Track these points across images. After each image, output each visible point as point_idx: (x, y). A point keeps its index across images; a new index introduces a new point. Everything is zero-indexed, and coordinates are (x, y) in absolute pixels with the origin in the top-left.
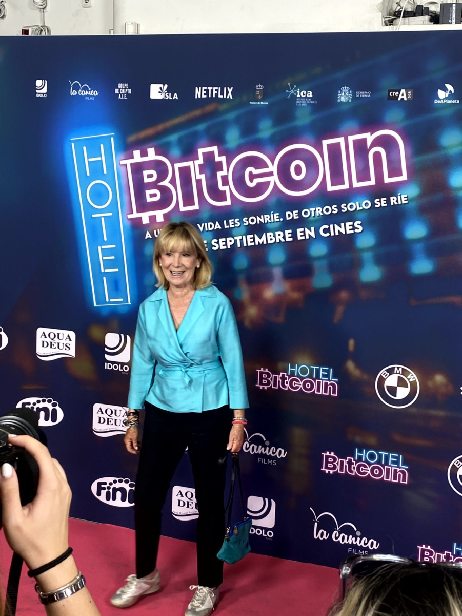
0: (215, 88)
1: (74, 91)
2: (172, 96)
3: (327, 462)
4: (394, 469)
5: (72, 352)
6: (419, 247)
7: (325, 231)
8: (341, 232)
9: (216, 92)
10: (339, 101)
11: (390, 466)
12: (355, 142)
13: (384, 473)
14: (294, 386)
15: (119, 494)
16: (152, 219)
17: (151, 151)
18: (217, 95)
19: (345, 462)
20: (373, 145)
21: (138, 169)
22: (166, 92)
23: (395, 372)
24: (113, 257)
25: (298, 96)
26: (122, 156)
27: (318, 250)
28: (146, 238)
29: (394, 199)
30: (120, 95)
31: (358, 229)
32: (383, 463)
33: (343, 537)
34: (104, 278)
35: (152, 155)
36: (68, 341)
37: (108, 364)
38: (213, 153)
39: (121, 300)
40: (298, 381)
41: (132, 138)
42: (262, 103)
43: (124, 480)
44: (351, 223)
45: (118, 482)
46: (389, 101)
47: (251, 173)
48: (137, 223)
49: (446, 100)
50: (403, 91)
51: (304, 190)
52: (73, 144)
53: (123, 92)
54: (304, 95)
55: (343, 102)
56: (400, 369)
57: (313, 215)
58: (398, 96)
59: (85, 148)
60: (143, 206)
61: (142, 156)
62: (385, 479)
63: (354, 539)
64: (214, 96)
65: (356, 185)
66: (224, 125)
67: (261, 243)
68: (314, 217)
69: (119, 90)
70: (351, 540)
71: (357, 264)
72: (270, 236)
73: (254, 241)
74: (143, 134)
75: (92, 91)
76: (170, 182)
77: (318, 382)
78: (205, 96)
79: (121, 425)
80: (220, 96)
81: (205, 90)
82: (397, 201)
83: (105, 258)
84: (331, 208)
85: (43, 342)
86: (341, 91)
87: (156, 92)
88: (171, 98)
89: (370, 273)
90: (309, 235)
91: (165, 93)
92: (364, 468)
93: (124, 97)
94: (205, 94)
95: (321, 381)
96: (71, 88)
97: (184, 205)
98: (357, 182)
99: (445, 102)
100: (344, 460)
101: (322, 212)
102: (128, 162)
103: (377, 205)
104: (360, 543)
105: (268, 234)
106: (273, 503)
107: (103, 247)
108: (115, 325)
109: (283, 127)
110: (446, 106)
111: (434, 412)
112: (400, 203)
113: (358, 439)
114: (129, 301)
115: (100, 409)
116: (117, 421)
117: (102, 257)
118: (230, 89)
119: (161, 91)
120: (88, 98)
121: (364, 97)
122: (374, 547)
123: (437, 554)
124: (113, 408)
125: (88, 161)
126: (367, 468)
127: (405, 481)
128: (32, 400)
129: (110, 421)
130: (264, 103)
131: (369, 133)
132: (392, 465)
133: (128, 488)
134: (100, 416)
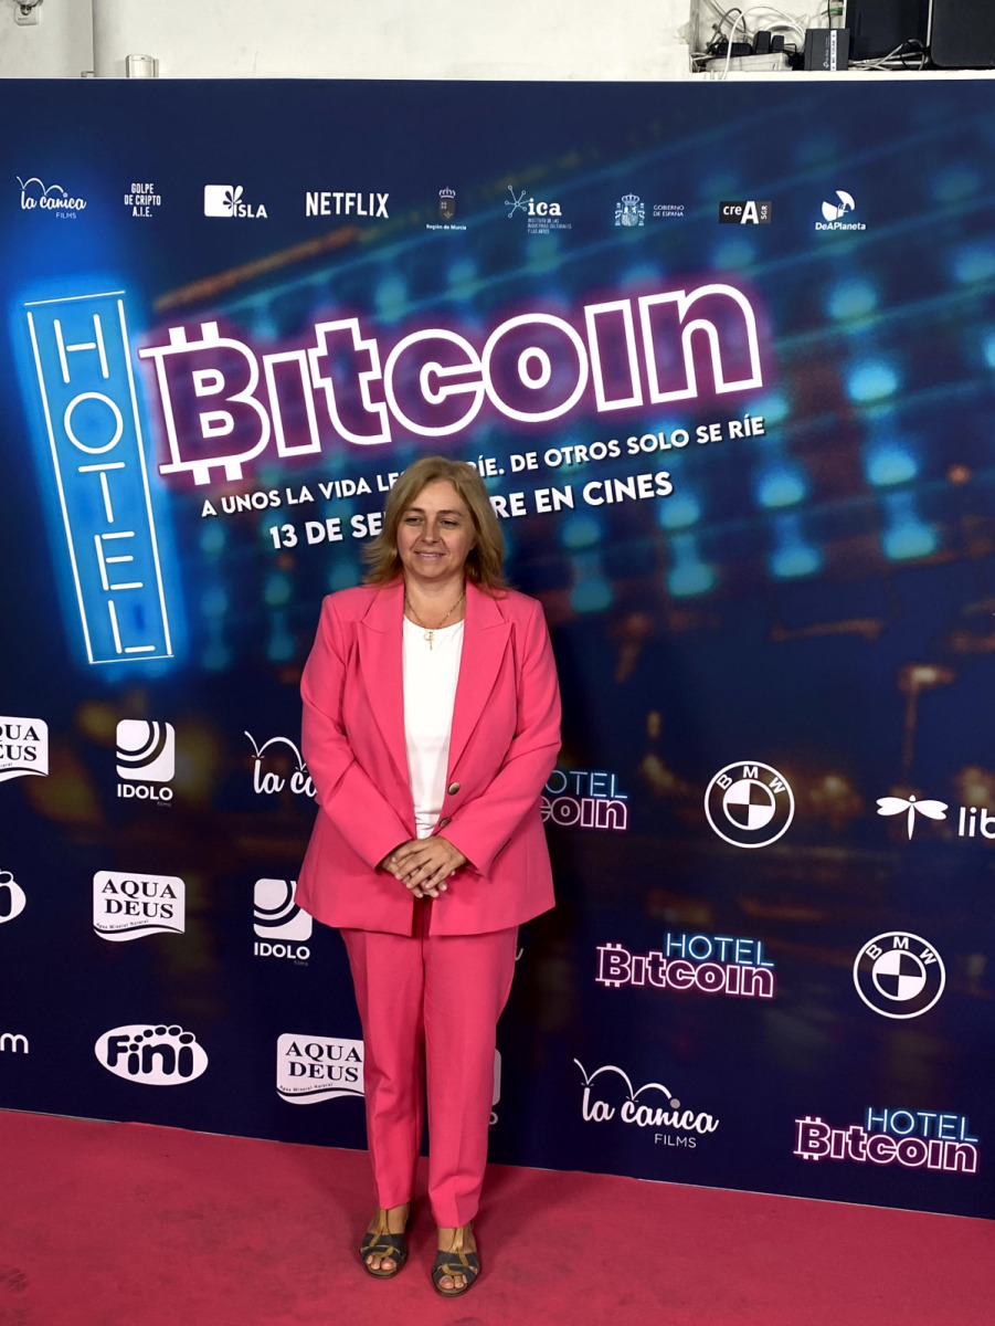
0: (349, 195)
1: (29, 199)
2: (254, 211)
3: (608, 965)
4: (746, 971)
5: (41, 765)
7: (595, 493)
8: (628, 496)
9: (352, 204)
10: (618, 224)
11: (738, 964)
12: (652, 308)
13: (726, 979)
15: (158, 1059)
16: (217, 474)
17: (210, 331)
18: (353, 209)
19: (646, 961)
20: (689, 318)
21: (180, 368)
22: (240, 201)
23: (745, 776)
24: (130, 558)
25: (531, 213)
26: (143, 339)
27: (581, 533)
28: (205, 513)
29: (735, 427)
30: (135, 208)
31: (663, 488)
32: (723, 959)
33: (644, 1114)
34: (111, 604)
35: (211, 336)
36: (31, 742)
37: (125, 786)
38: (348, 332)
39: (152, 648)
40: (543, 804)
41: (165, 302)
42: (453, 227)
43: (168, 1029)
44: (649, 477)
45: (154, 1033)
46: (721, 225)
47: (432, 375)
48: (182, 482)
49: (840, 225)
50: (751, 205)
51: (548, 410)
52: (29, 315)
53: (142, 203)
54: (543, 211)
55: (627, 227)
56: (755, 770)
57: (568, 461)
58: (741, 217)
59: (57, 324)
60: (194, 447)
61: (188, 342)
62: (727, 991)
63: (666, 1115)
64: (347, 212)
65: (657, 397)
66: (373, 274)
68: (571, 465)
69: (134, 198)
70: (661, 1118)
71: (662, 561)
74: (189, 293)
76: (254, 395)
77: (585, 802)
78: (328, 212)
79: (159, 915)
80: (360, 212)
81: (327, 199)
82: (743, 430)
83: (109, 560)
84: (607, 446)
86: (622, 203)
87: (218, 201)
88: (253, 216)
89: (691, 578)
90: (561, 502)
91: (238, 205)
92: (684, 972)
93: (144, 212)
94: (327, 208)
95: (593, 800)
96: (23, 193)
97: (288, 445)
98: (660, 392)
99: (838, 229)
100: (643, 958)
101: (588, 454)
102: (158, 353)
103: (702, 438)
104: (679, 1122)
106: (497, 1055)
107: (105, 536)
108: (138, 701)
109: (500, 279)
110: (838, 235)
111: (823, 852)
112: (748, 434)
113: (671, 915)
114: (169, 651)
115: (110, 882)
116: (149, 906)
117: (105, 558)
118: (383, 197)
119: (228, 200)
120: (63, 215)
121: (670, 217)
122: (709, 1127)
123: (834, 1132)
124: (139, 878)
125: (66, 352)
126: (691, 970)
127: (768, 993)
129: (134, 908)
130: (458, 228)
131: (682, 292)
132: (741, 962)
133: (177, 1046)
134: (109, 898)
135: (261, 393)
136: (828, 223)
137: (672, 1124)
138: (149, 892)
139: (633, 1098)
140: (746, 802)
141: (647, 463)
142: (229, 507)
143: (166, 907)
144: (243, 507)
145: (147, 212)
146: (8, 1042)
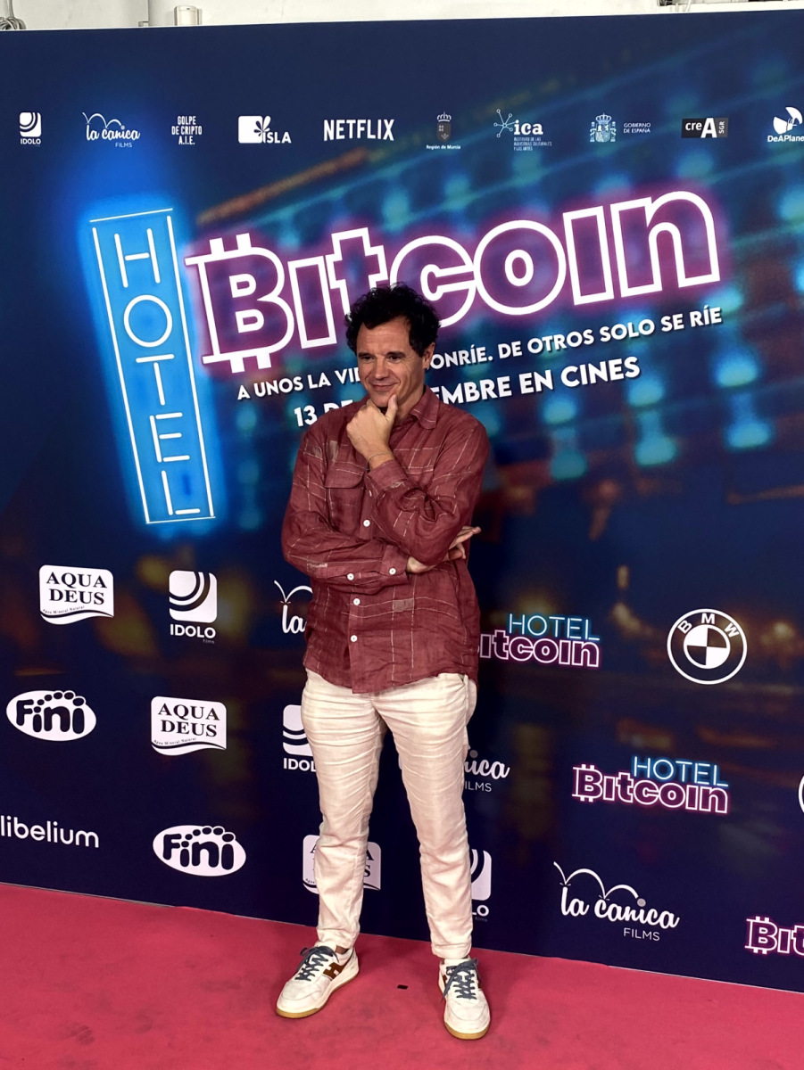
0: (360, 122)
1: (92, 132)
2: (280, 138)
3: (583, 783)
4: (704, 790)
5: (108, 608)
6: (743, 400)
7: (571, 376)
8: (601, 379)
9: (363, 129)
10: (592, 140)
11: (696, 785)
12: (623, 214)
13: (686, 797)
14: (520, 653)
15: (204, 854)
16: (250, 363)
17: (244, 240)
18: (364, 133)
19: (616, 781)
20: (654, 222)
21: (219, 273)
22: (268, 129)
23: (703, 621)
24: (178, 435)
25: (517, 133)
26: (188, 249)
27: (560, 412)
28: (240, 398)
29: (696, 316)
30: (181, 138)
31: (632, 371)
32: (683, 780)
33: (614, 911)
34: (164, 474)
35: (245, 246)
36: (99, 589)
37: (177, 626)
38: (360, 240)
39: (197, 511)
40: (526, 643)
41: (206, 217)
42: (449, 147)
43: (213, 829)
44: (619, 361)
45: (202, 833)
46: (685, 139)
47: (431, 276)
48: (221, 371)
49: (789, 137)
50: (710, 121)
51: (531, 304)
52: (94, 230)
53: (186, 132)
54: (527, 130)
55: (601, 143)
56: (712, 617)
57: (548, 348)
58: (702, 131)
59: (117, 237)
60: (231, 341)
61: (225, 250)
62: (687, 807)
63: (634, 912)
64: (359, 136)
65: (627, 292)
66: (380, 189)
67: (453, 401)
68: (550, 352)
69: (179, 129)
70: (629, 914)
71: (630, 434)
72: (471, 388)
74: (226, 209)
76: (280, 296)
77: (563, 643)
78: (343, 137)
79: (205, 734)
80: (370, 136)
81: (341, 125)
82: (702, 319)
83: (162, 437)
84: (582, 335)
85: (52, 591)
86: (596, 122)
87: (250, 130)
88: (279, 142)
89: (655, 449)
90: (542, 384)
91: (267, 133)
92: (649, 790)
93: (188, 141)
94: (341, 133)
95: (569, 642)
96: (88, 126)
97: (309, 337)
98: (629, 287)
99: (788, 140)
100: (613, 778)
101: (565, 342)
102: (201, 261)
103: (666, 326)
104: (645, 918)
105: (467, 385)
106: (487, 857)
107: (159, 417)
108: (187, 554)
109: (489, 191)
110: (787, 147)
111: (773, 689)
112: (707, 322)
113: (638, 741)
114: (212, 513)
115: (165, 706)
116: (197, 726)
117: (158, 436)
118: (389, 122)
119: (258, 129)
120: (121, 145)
121: (639, 134)
122: (671, 924)
123: (781, 930)
124: (189, 703)
125: (125, 261)
126: (655, 789)
127: (724, 810)
128: (36, 695)
129: (184, 728)
130: (453, 147)
131: (649, 199)
132: (699, 782)
133: (220, 843)
134: (164, 719)
135: (286, 294)
136: (778, 136)
137: (639, 920)
138: (196, 715)
139: (605, 897)
140: (703, 643)
141: (617, 350)
142: (260, 391)
143: (211, 727)
144: (272, 391)
145: (191, 140)
146: (82, 837)
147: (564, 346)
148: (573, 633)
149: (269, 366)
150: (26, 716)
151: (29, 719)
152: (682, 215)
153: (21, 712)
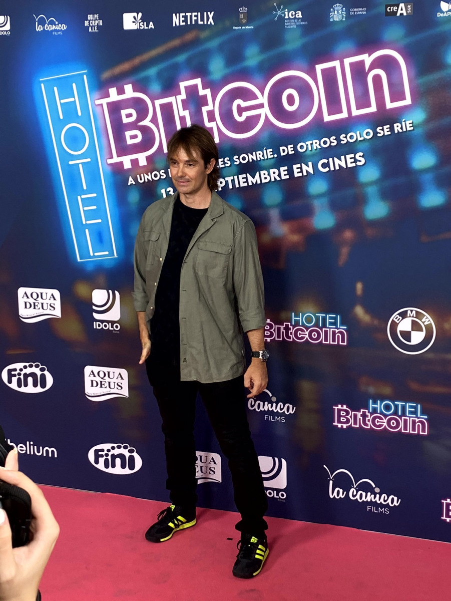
0: (194, 14)
1: (40, 26)
2: (148, 26)
3: (339, 416)
4: (412, 420)
5: (58, 313)
6: (428, 178)
7: (324, 166)
8: (342, 167)
9: (196, 18)
10: (331, 20)
11: (408, 417)
12: (351, 65)
13: (402, 424)
14: (300, 336)
15: (118, 461)
16: (135, 162)
18: (196, 21)
19: (359, 415)
20: (371, 69)
21: (115, 108)
22: (141, 21)
23: (408, 315)
24: (95, 207)
25: (287, 17)
26: (96, 95)
27: (318, 187)
28: (129, 184)
29: (398, 126)
30: (90, 27)
31: (360, 161)
32: (400, 414)
33: (361, 495)
34: (87, 231)
35: (130, 91)
36: (52, 301)
37: (97, 323)
38: (196, 86)
39: (107, 253)
40: (303, 331)
41: (106, 75)
43: (122, 446)
44: (352, 155)
45: (116, 448)
46: (387, 17)
47: (239, 106)
49: (450, 13)
50: (402, 5)
51: (298, 122)
52: (42, 85)
53: (93, 24)
54: (292, 16)
55: (337, 21)
56: (414, 312)
57: (310, 149)
58: (397, 12)
59: (55, 89)
60: (123, 149)
61: (118, 95)
62: (403, 431)
63: (373, 496)
64: (193, 23)
65: (355, 112)
66: (207, 55)
67: (254, 183)
68: (311, 150)
69: (89, 22)
70: (370, 497)
71: (360, 200)
72: (264, 174)
73: (247, 181)
74: (118, 70)
75: (60, 25)
76: (151, 121)
77: (325, 330)
78: (184, 24)
79: (116, 388)
81: (183, 17)
82: (402, 128)
83: (85, 209)
84: (330, 140)
85: (26, 303)
86: (334, 9)
87: (130, 21)
88: (147, 28)
89: (376, 210)
90: (307, 171)
91: (140, 23)
92: (379, 420)
93: (94, 29)
94: (183, 21)
95: (328, 329)
96: (37, 23)
98: (357, 109)
99: (450, 15)
100: (358, 413)
101: (320, 145)
102: (104, 102)
103: (380, 133)
104: (379, 500)
105: (262, 172)
106: (284, 462)
107: (83, 197)
108: (102, 280)
109: (272, 53)
112: (404, 130)
113: (372, 390)
114: (115, 254)
115: (92, 371)
116: (111, 383)
117: (83, 208)
118: (211, 13)
119: (135, 20)
120: (56, 33)
121: (359, 14)
122: (395, 503)
124: (106, 369)
125: (61, 103)
126: (383, 420)
127: (425, 432)
128: (18, 366)
129: (104, 384)
130: (249, 27)
131: (367, 55)
132: (410, 415)
133: (127, 455)
134: (92, 379)
135: (154, 120)
136: (444, 13)
137: (376, 501)
138: (110, 377)
139: (355, 487)
141: (350, 148)
142: (141, 180)
143: (119, 384)
144: (148, 179)
145: (96, 29)
146: (47, 451)
147: (319, 147)
148: (331, 324)
149: (145, 163)
150: (13, 378)
151: (15, 380)
152: (386, 63)
153: (10, 376)
